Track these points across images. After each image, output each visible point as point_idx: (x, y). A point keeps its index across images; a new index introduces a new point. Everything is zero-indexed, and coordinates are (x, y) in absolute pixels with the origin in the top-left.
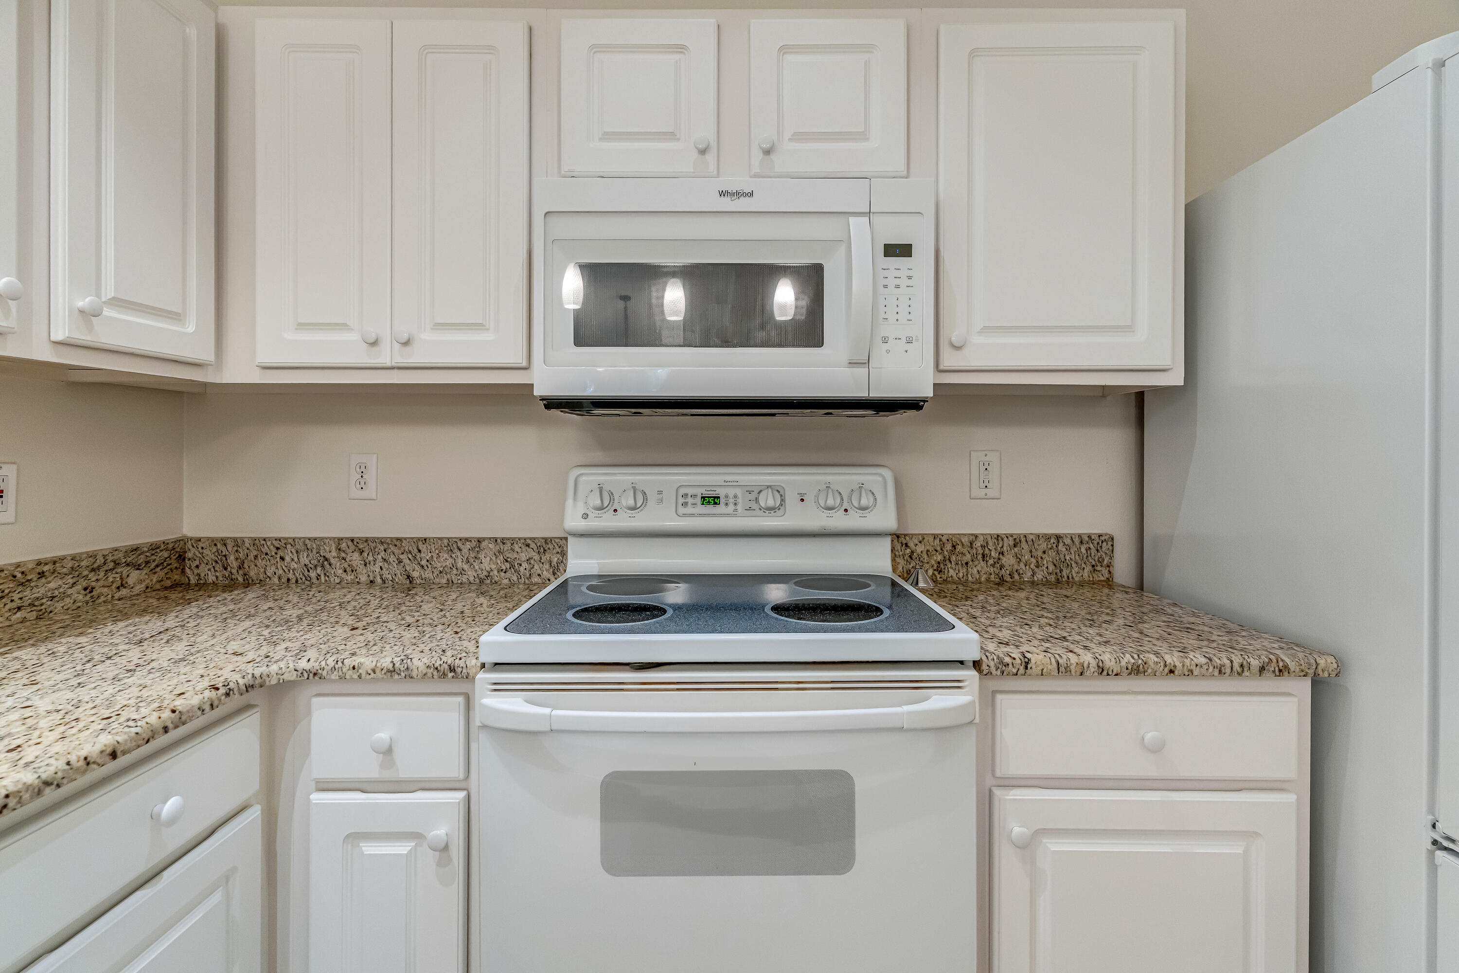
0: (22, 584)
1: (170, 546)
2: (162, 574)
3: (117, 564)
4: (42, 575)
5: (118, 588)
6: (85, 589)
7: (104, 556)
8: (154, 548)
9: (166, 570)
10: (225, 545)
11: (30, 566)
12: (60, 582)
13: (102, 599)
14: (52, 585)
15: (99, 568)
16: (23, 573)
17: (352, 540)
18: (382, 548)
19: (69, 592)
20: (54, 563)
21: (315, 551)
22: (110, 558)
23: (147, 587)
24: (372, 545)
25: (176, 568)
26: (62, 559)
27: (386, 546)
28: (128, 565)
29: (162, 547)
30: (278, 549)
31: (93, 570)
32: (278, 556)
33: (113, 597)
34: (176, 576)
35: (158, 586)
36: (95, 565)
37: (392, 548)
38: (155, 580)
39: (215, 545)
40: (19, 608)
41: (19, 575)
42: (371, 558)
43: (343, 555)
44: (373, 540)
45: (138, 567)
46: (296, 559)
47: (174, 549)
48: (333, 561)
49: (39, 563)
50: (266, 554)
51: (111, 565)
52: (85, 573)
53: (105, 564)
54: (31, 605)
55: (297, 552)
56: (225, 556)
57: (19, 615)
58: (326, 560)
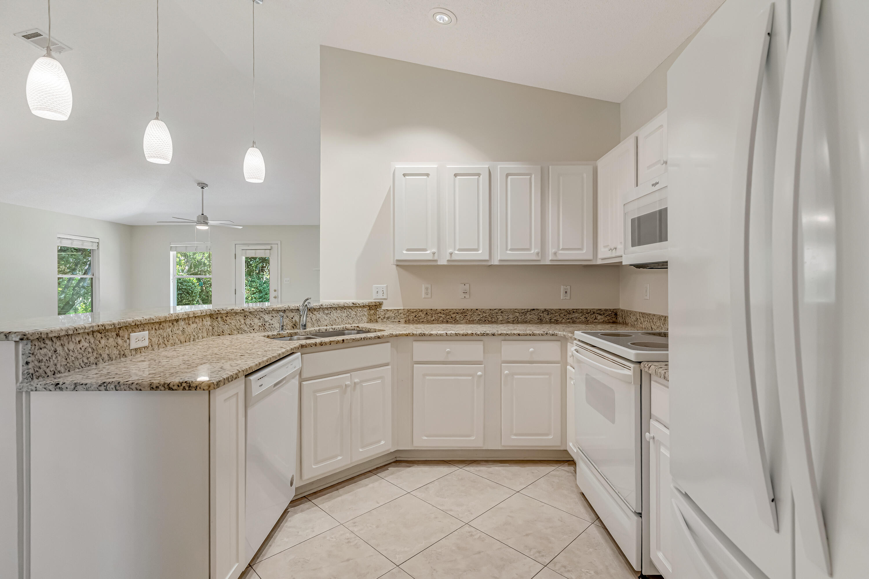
0: (569, 313)
1: (612, 310)
2: (609, 318)
3: (594, 313)
4: (574, 312)
5: (594, 319)
6: (585, 318)
7: (590, 310)
8: (606, 310)
9: (610, 317)
10: (623, 312)
11: (571, 310)
12: (578, 315)
13: (590, 321)
14: (576, 315)
15: (589, 313)
16: (569, 311)
19: (581, 317)
20: (577, 310)
22: (592, 311)
23: (604, 321)
25: (614, 317)
26: (579, 309)
28: (597, 314)
29: (609, 310)
31: (587, 313)
33: (593, 321)
34: (614, 319)
35: (607, 321)
36: (588, 312)
38: (606, 319)
40: (568, 319)
41: (568, 311)
45: (601, 315)
47: (613, 311)
49: (573, 309)
51: (592, 313)
52: (585, 314)
53: (590, 312)
54: (571, 319)
55: (633, 316)
56: (623, 315)
57: (568, 320)
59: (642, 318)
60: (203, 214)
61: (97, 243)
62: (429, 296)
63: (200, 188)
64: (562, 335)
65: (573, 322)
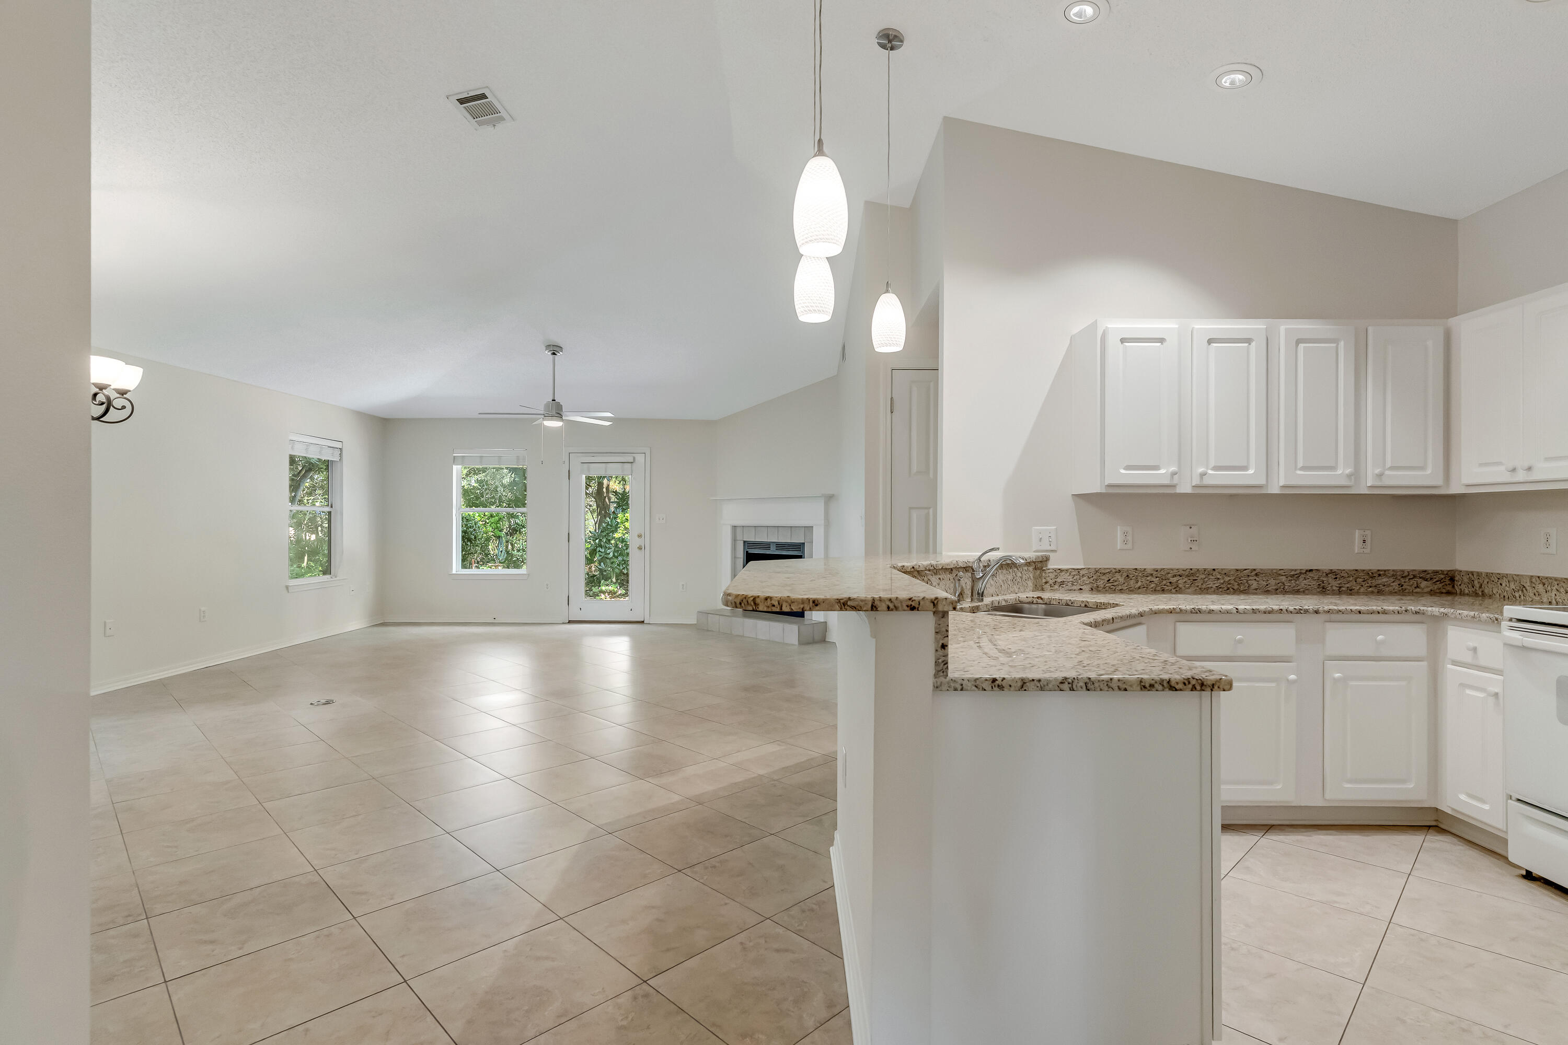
0: (1372, 577)
1: (1445, 573)
2: (1441, 585)
3: (1415, 577)
4: (1380, 575)
5: (1415, 587)
6: (1399, 585)
7: (1408, 572)
8: (1436, 572)
9: (1443, 584)
10: (1473, 575)
11: (1375, 571)
12: (1388, 580)
13: (1407, 591)
14: (1384, 580)
15: (1405, 577)
16: (1372, 573)
17: (1539, 577)
18: (1556, 583)
19: (1392, 584)
20: (1385, 571)
21: (1518, 582)
22: (1411, 573)
23: (1431, 590)
24: (1550, 581)
25: (1449, 584)
26: (1388, 570)
27: (1558, 582)
28: (1420, 578)
29: (1440, 572)
30: (1499, 579)
31: (1402, 577)
32: (1499, 583)
33: (1412, 591)
34: (1449, 588)
35: (1438, 591)
36: (1404, 575)
37: (1563, 584)
38: (1436, 588)
39: (1468, 574)
40: (1371, 587)
41: (1370, 574)
42: (1549, 588)
43: (1534, 585)
44: (1551, 578)
45: (1426, 580)
46: (1508, 585)
47: (1447, 574)
48: (1527, 588)
49: (1379, 570)
50: (1493, 581)
51: (1412, 577)
52: (1399, 578)
53: (1408, 575)
54: (1375, 586)
55: (1509, 581)
56: (1473, 581)
57: (1370, 589)
58: (1524, 587)
59: (1541, 586)
60: (555, 400)
61: (340, 449)
62: (1129, 546)
63: (550, 353)
64: (1437, 614)
65: (1378, 592)
